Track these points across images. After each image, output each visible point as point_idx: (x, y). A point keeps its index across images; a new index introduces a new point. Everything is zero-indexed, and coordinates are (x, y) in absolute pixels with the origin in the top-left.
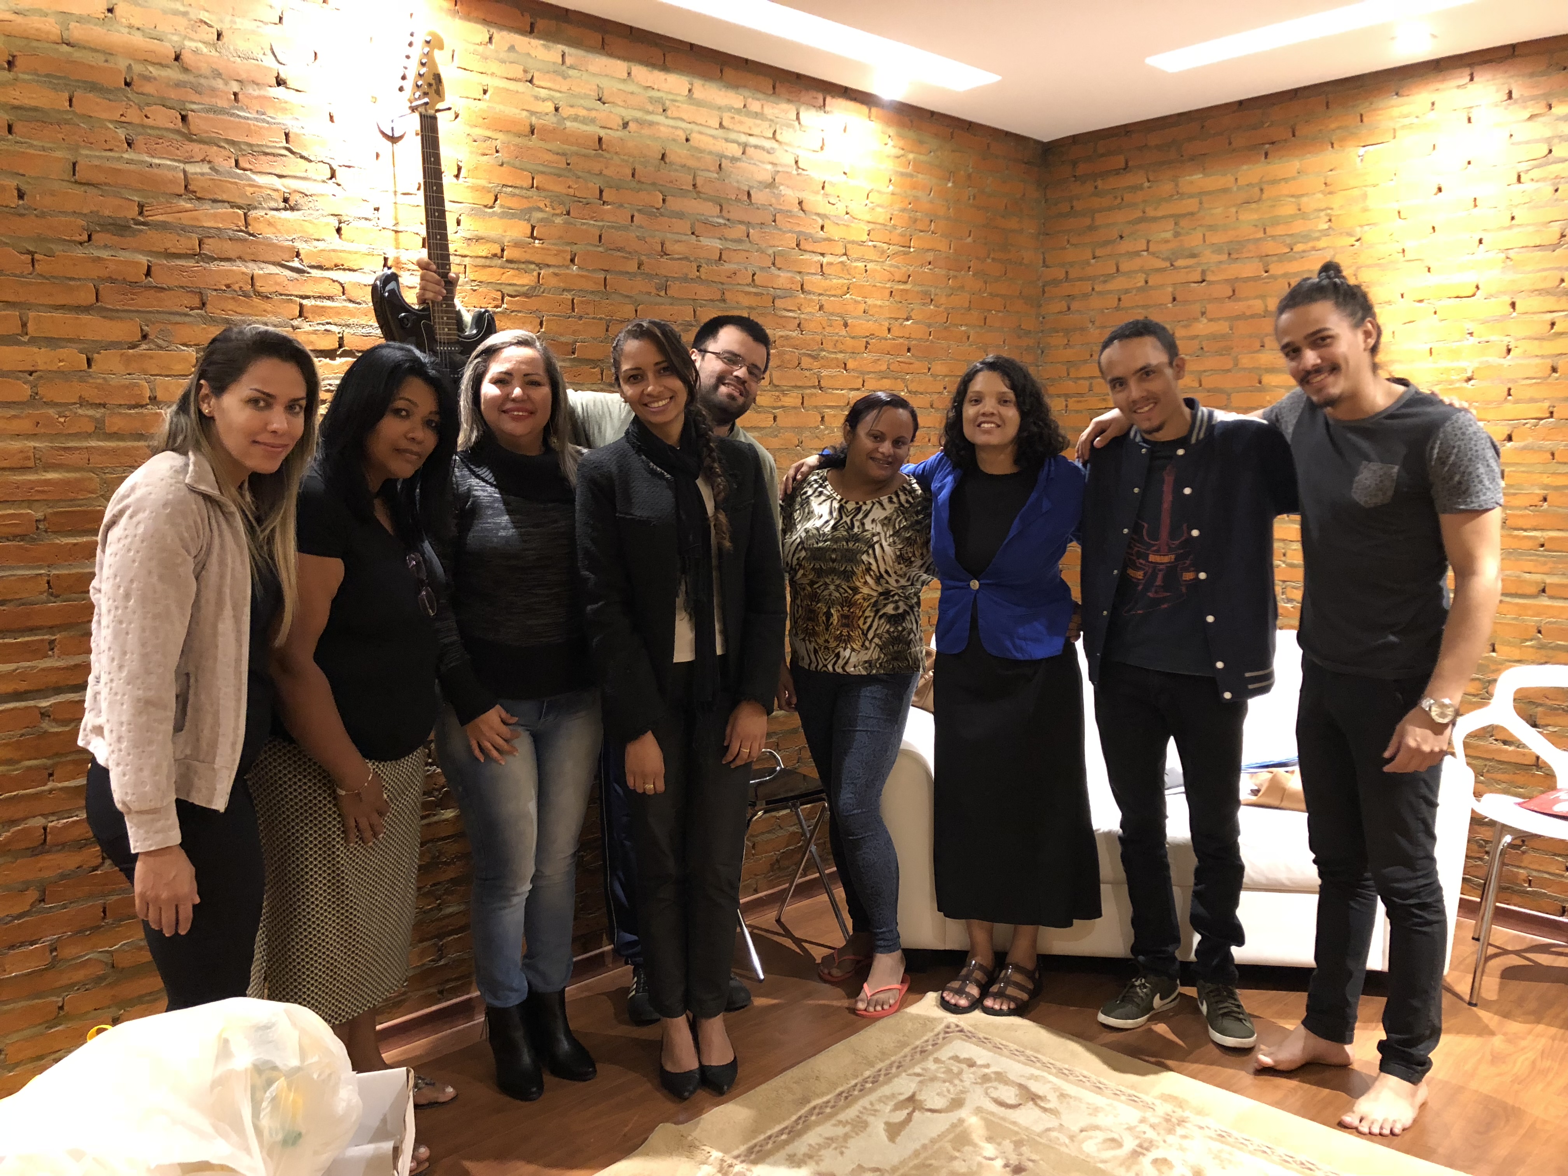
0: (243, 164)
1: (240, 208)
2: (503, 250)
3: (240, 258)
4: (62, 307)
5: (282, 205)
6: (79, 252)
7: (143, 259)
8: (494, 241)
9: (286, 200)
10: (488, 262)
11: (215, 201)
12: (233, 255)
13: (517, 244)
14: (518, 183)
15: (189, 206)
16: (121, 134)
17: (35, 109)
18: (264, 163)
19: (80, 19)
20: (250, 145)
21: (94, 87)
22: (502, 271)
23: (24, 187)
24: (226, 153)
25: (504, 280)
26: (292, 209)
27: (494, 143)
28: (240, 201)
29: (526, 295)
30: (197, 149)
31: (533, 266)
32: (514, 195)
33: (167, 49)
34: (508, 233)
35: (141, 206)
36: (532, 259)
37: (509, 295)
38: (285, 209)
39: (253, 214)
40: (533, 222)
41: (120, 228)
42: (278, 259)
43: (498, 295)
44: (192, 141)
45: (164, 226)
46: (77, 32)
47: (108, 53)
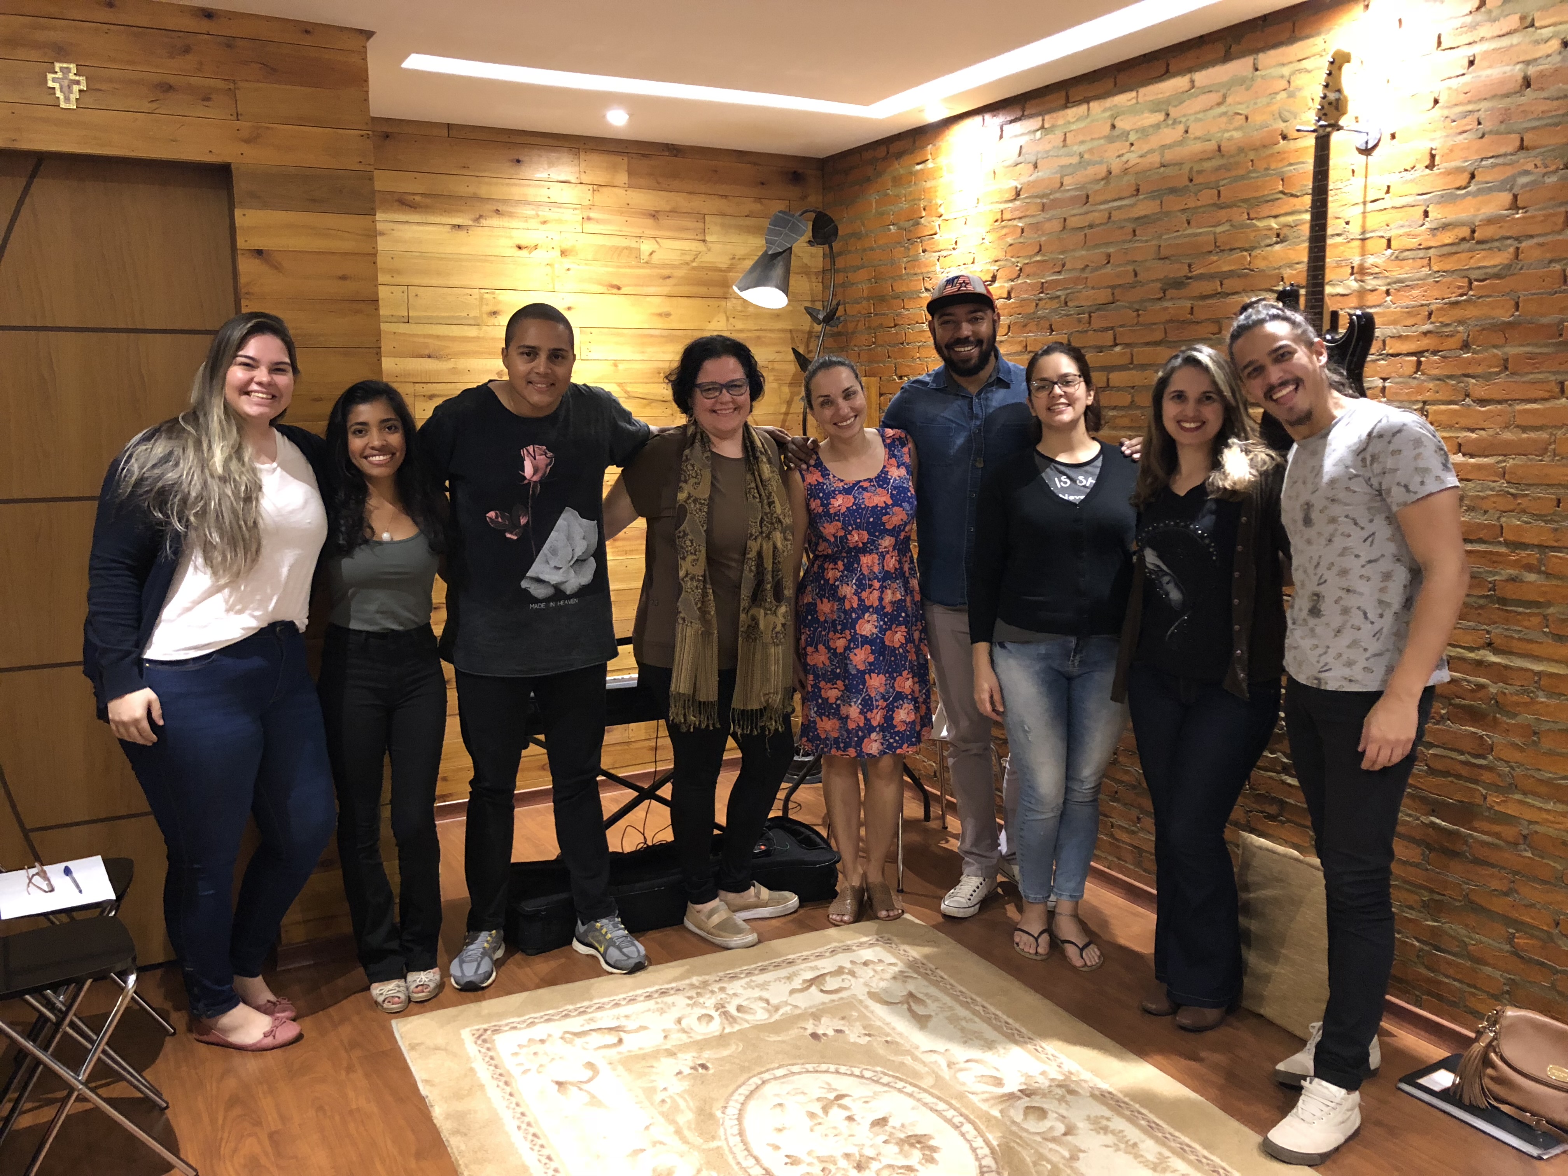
0: (1252, 216)
1: (1246, 251)
2: (1473, 231)
3: (1244, 290)
4: (1147, 344)
5: (1275, 239)
6: (1158, 306)
7: (1188, 304)
8: (1462, 224)
9: (1278, 235)
10: (1454, 249)
11: (1231, 250)
12: (1239, 289)
13: (1490, 221)
14: (1502, 151)
15: (1215, 258)
16: (1184, 217)
17: (1145, 216)
18: (1265, 210)
19: (1170, 146)
20: (1256, 198)
21: (1173, 191)
22: (1471, 254)
23: (1137, 269)
24: (1241, 210)
25: (1472, 263)
26: (1282, 242)
27: (1476, 115)
28: (1247, 246)
29: (1497, 276)
30: (1223, 214)
31: (1509, 242)
32: (1494, 166)
33: (1212, 145)
34: (1482, 211)
35: (1190, 266)
36: (1508, 234)
37: (1477, 280)
38: (1277, 243)
39: (1254, 253)
40: (1515, 191)
41: (1178, 284)
42: (1269, 286)
43: (1464, 283)
44: (1222, 208)
45: (1201, 277)
46: (1169, 156)
47: (1180, 164)
